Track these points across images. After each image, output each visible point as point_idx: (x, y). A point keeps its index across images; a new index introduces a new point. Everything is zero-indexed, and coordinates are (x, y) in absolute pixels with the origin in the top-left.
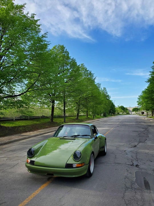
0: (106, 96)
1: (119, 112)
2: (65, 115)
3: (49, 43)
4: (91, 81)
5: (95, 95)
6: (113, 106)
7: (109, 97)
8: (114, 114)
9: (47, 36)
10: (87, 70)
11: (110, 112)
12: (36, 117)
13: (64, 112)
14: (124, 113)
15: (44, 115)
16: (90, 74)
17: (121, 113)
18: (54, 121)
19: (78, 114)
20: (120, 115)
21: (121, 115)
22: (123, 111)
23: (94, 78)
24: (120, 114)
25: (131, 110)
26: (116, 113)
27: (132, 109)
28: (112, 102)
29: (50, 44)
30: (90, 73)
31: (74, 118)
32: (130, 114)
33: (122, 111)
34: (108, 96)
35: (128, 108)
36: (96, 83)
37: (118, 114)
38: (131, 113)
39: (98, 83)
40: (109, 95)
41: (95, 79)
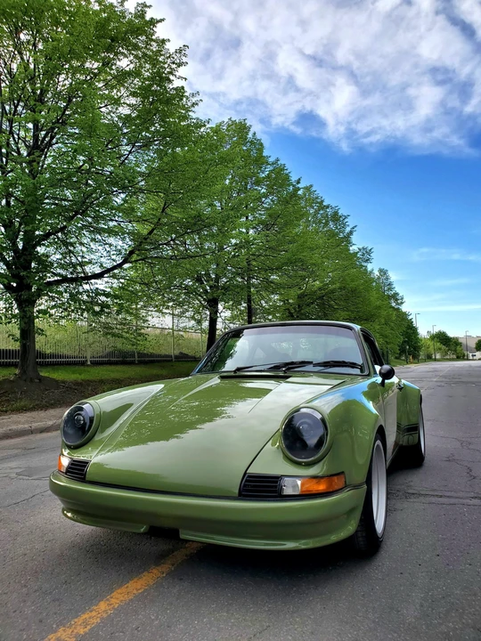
0: (389, 297)
1: (431, 350)
3: (194, 100)
4: (339, 241)
5: (353, 285)
6: (410, 331)
7: (397, 300)
8: (414, 357)
9: (184, 59)
10: (324, 204)
11: (403, 351)
12: (160, 356)
14: (446, 354)
15: (185, 351)
16: (336, 217)
17: (438, 356)
20: (433, 363)
21: (438, 360)
22: (444, 347)
23: (348, 229)
24: (435, 360)
25: (473, 344)
26: (421, 353)
27: (476, 341)
28: (410, 317)
29: (200, 104)
30: (336, 213)
32: (468, 359)
33: (440, 349)
34: (395, 297)
35: (460, 341)
36: (353, 249)
37: (429, 358)
38: (473, 356)
39: (361, 247)
40: (397, 294)
41: (351, 233)
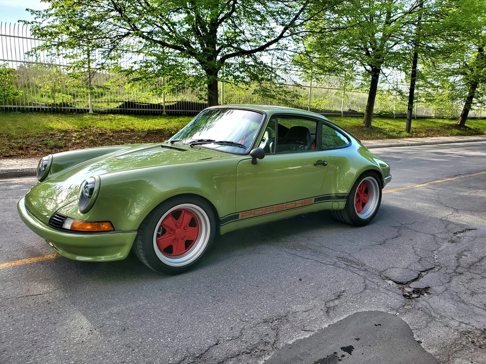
2: (410, 109)
12: (331, 112)
13: (411, 102)
18: (373, 124)
19: (466, 111)
31: (447, 122)
